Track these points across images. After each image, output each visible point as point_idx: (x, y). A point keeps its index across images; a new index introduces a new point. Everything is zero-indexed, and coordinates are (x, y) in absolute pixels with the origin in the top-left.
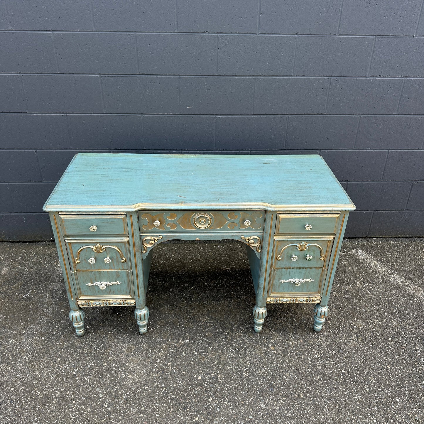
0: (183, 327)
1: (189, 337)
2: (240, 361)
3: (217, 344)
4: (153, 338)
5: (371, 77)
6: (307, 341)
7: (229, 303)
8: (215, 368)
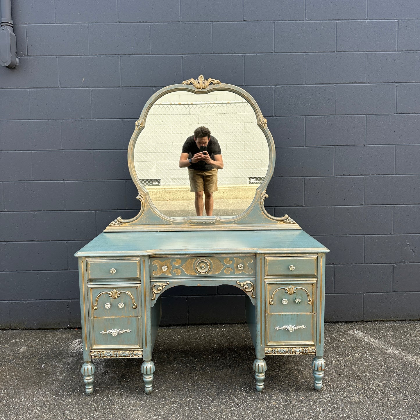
0: (187, 389)
1: (193, 396)
2: (242, 413)
3: (220, 401)
4: (157, 397)
5: (337, 176)
6: (309, 398)
7: (232, 371)
8: (218, 418)
